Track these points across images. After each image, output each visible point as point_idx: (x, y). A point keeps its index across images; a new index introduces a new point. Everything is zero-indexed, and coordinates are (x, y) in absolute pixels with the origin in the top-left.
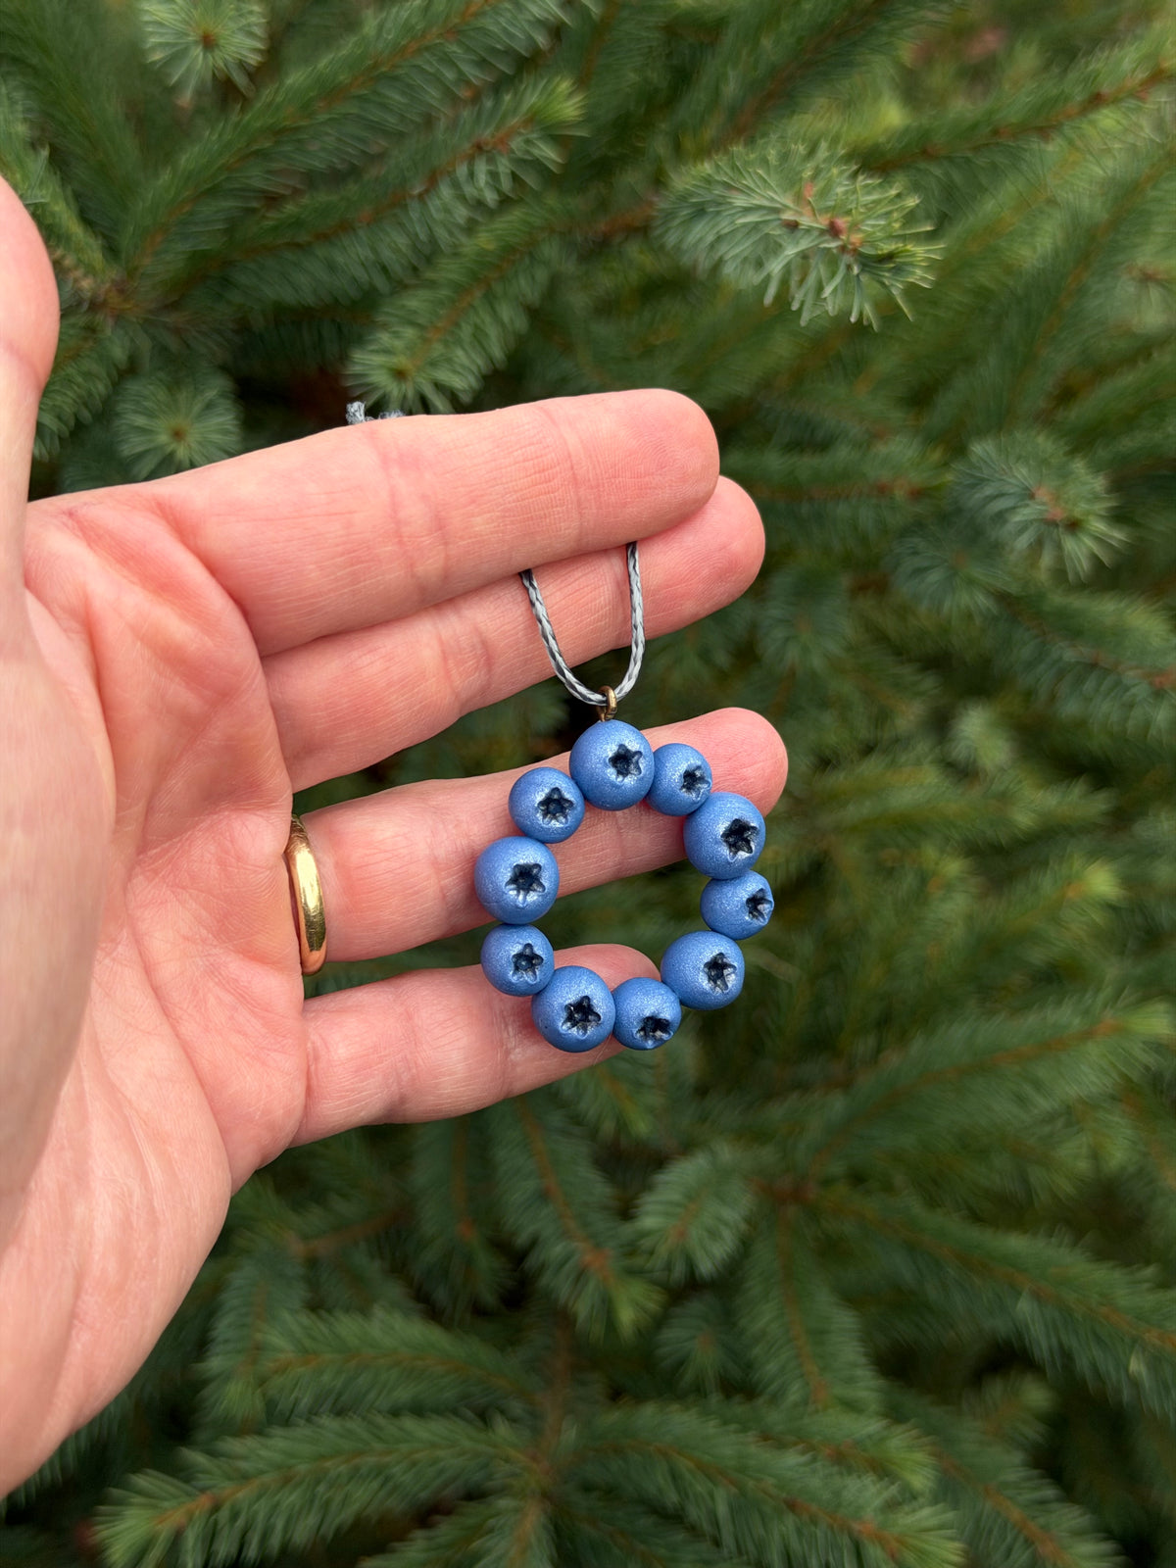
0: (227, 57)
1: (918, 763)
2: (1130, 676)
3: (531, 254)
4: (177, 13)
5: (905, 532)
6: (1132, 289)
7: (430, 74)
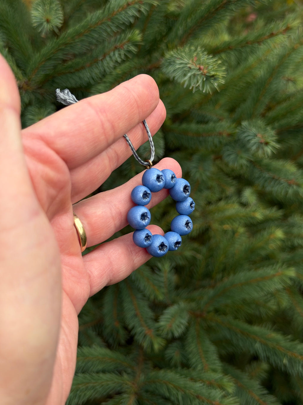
0: (53, 25)
1: (233, 203)
2: (282, 181)
3: (131, 75)
4: (40, 14)
5: (226, 145)
6: (285, 82)
7: (104, 29)
